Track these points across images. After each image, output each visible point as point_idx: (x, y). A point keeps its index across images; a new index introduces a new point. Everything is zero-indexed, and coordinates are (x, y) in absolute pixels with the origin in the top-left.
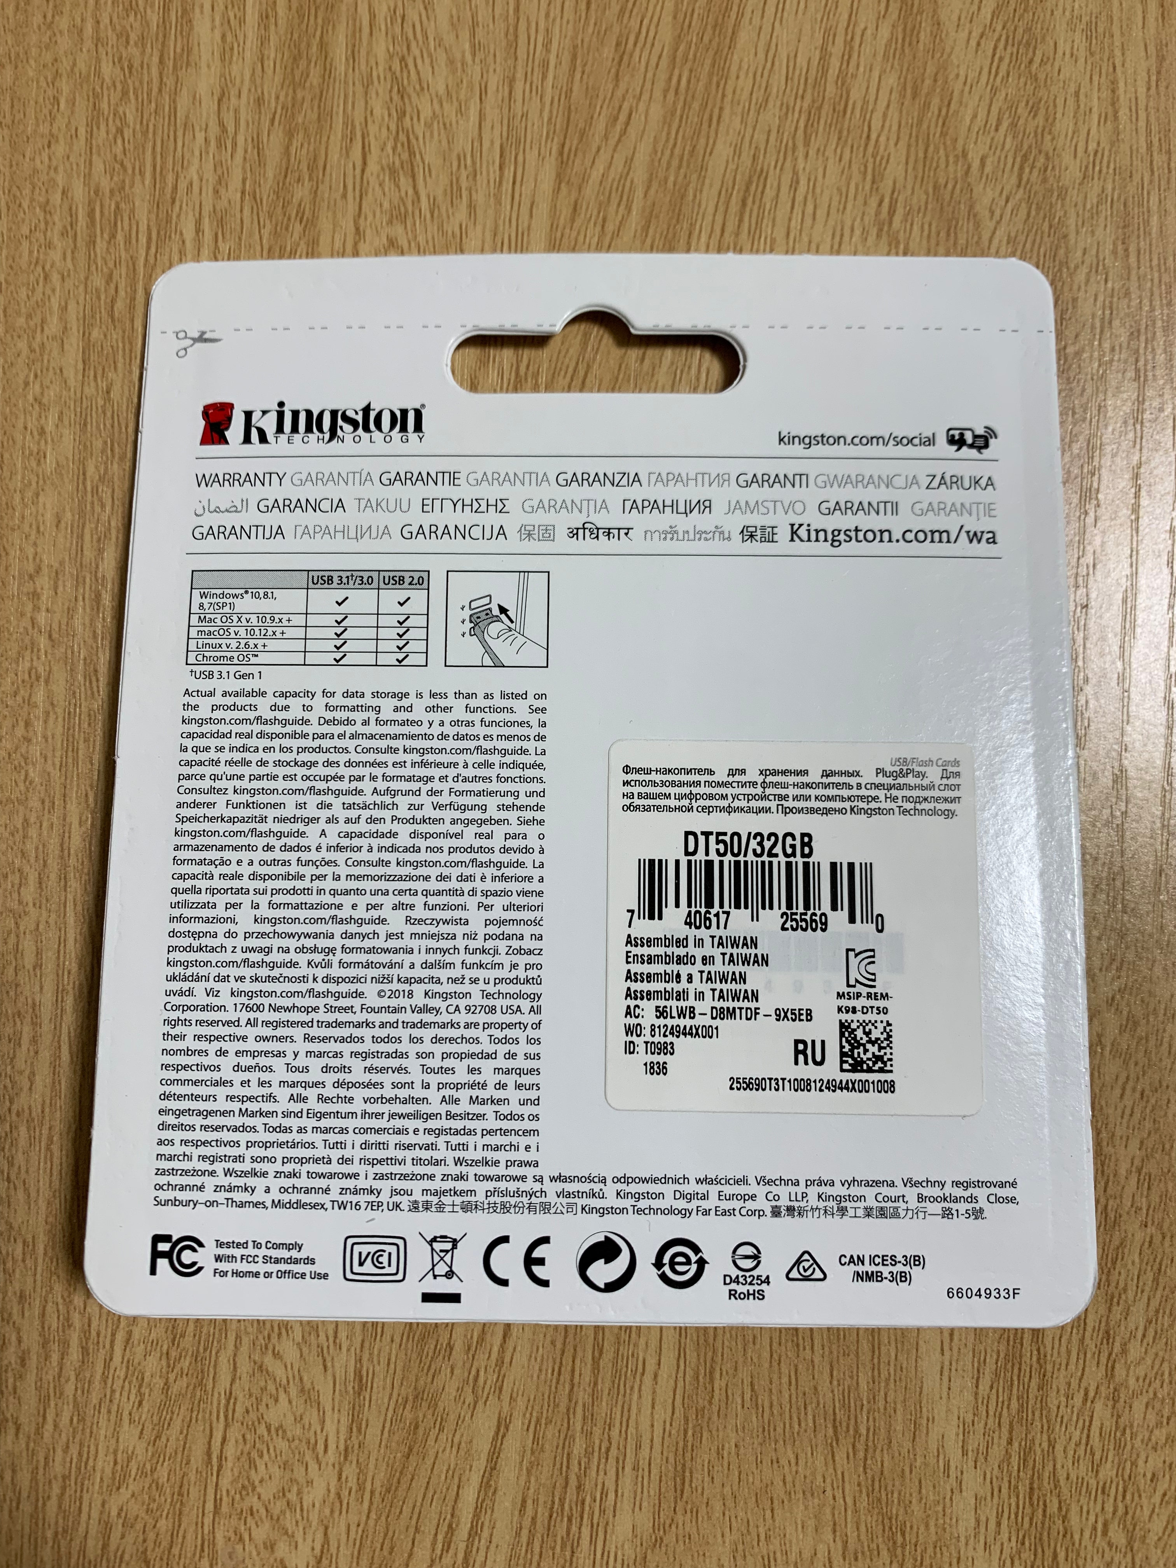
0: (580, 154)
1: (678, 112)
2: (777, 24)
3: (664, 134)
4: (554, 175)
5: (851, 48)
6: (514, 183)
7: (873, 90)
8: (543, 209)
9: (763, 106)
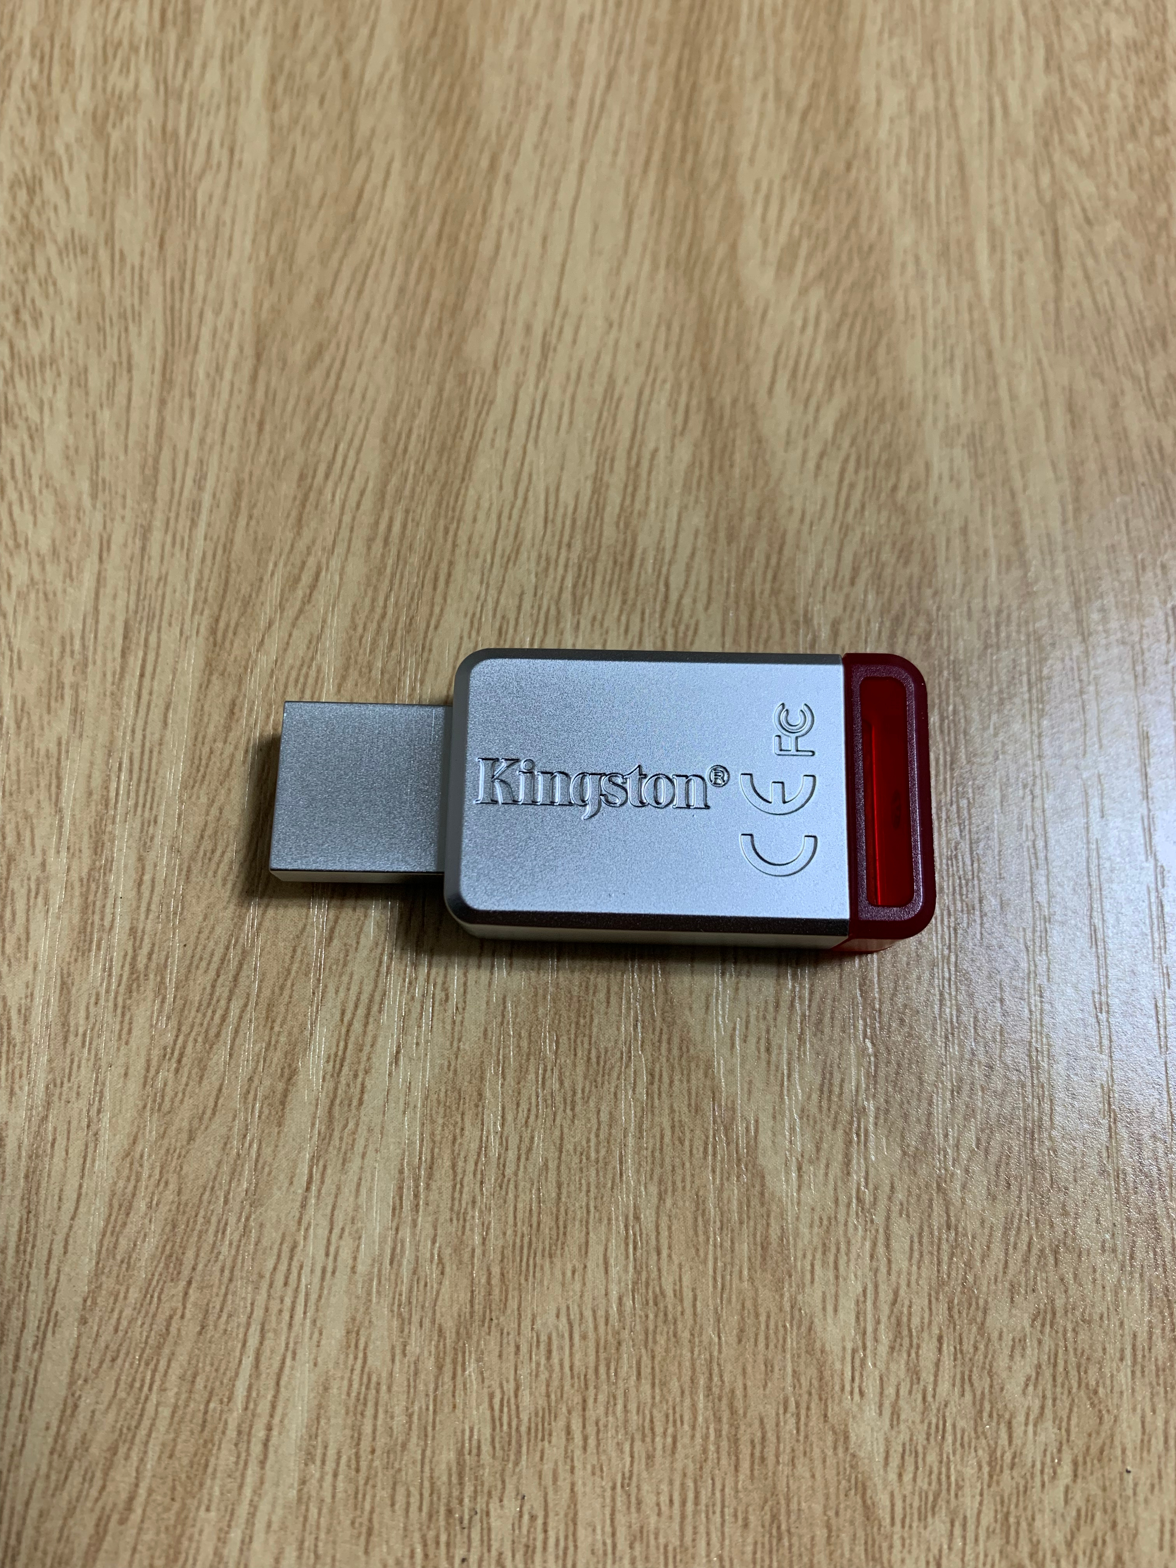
0: (241, 631)
1: (389, 570)
2: (530, 446)
3: (368, 601)
4: (201, 663)
5: (637, 476)
6: (142, 675)
7: (669, 535)
8: (183, 712)
9: (512, 558)
